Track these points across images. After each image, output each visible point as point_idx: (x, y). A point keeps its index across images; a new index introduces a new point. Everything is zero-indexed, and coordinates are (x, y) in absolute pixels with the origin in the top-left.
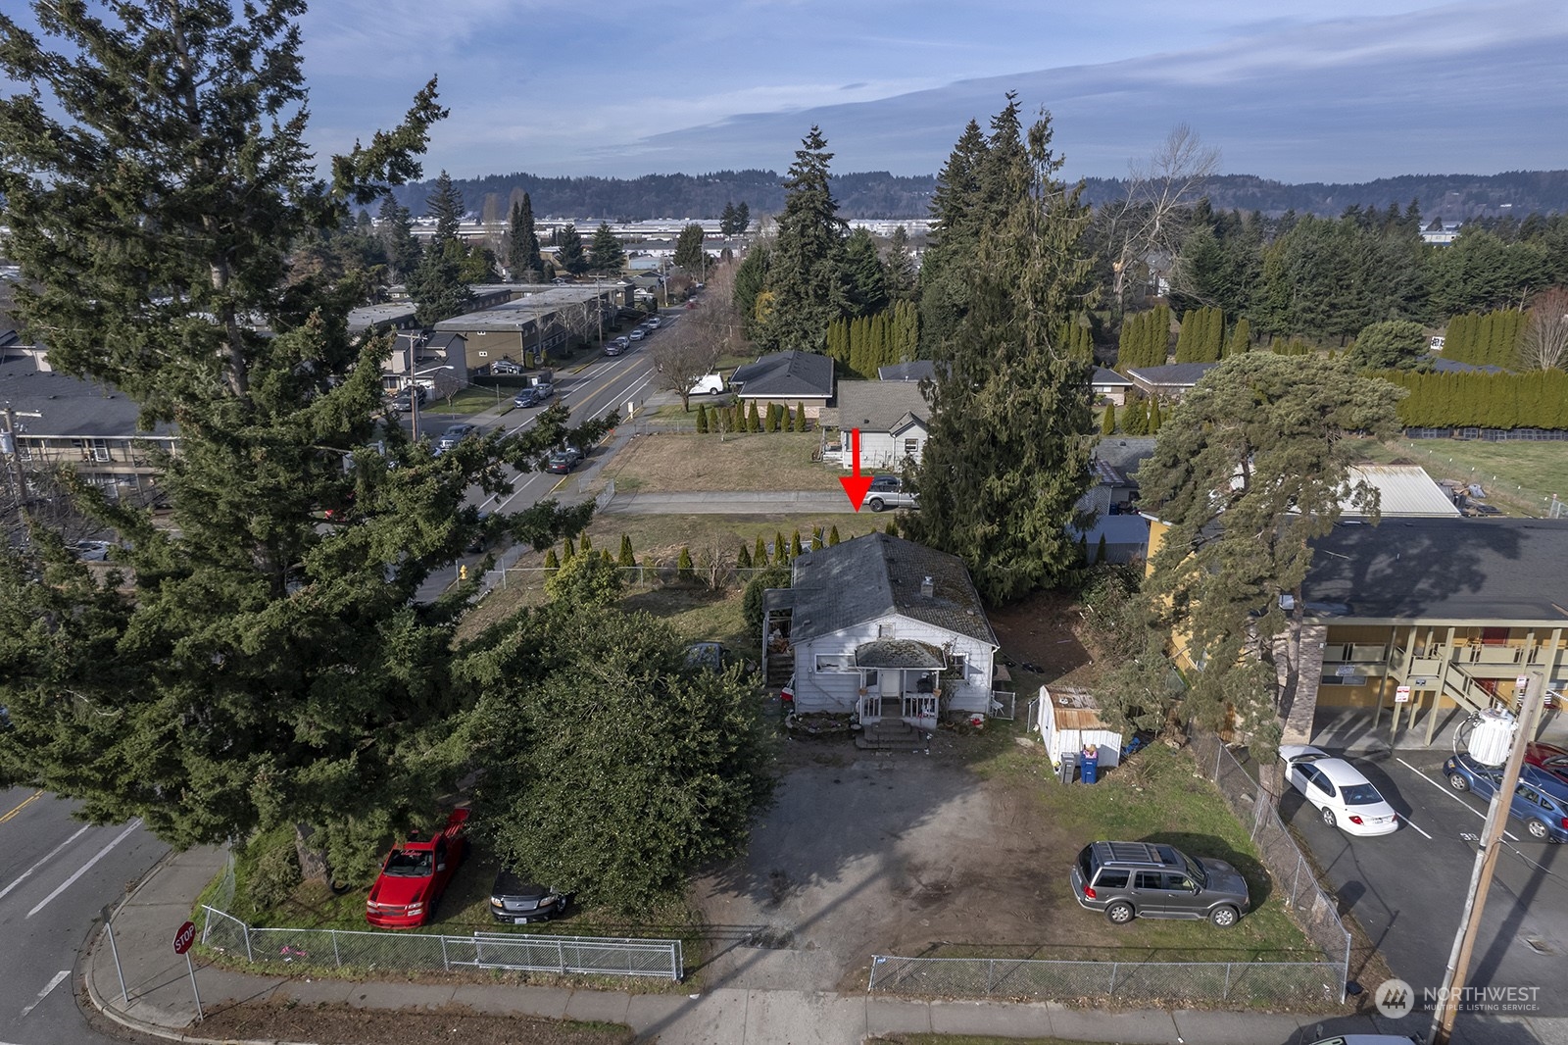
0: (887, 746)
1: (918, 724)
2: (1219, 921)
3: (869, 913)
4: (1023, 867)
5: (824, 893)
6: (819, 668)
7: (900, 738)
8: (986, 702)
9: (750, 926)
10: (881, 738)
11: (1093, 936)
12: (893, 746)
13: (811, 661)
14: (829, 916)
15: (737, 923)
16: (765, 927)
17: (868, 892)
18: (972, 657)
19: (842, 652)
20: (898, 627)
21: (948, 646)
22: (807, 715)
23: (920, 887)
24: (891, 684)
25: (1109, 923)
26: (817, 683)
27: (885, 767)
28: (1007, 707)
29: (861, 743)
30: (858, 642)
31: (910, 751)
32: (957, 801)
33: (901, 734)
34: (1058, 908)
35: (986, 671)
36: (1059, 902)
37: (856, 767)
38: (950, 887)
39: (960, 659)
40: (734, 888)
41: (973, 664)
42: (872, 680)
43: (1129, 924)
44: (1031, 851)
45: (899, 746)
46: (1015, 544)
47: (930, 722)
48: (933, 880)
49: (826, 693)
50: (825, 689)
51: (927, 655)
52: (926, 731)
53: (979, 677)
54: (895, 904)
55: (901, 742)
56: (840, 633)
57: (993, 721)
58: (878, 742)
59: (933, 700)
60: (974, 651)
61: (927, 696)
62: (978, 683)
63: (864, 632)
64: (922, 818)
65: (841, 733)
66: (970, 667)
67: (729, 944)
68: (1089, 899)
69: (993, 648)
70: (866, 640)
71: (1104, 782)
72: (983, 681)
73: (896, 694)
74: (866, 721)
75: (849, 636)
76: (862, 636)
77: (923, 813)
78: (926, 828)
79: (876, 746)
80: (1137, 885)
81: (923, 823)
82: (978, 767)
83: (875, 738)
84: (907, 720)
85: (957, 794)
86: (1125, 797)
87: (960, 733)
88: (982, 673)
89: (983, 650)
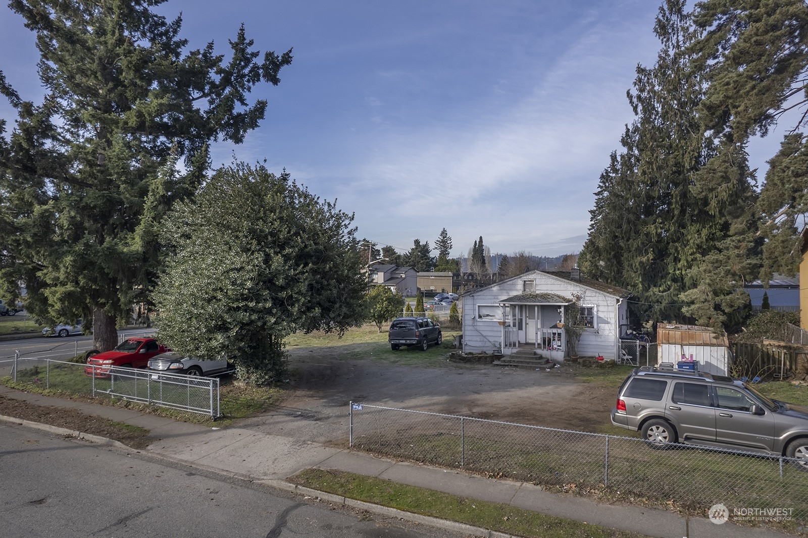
0: (516, 364)
1: (548, 356)
4: (579, 416)
5: (383, 406)
6: (480, 317)
7: (528, 360)
9: (306, 410)
10: (513, 360)
12: (520, 365)
13: (474, 310)
14: (371, 414)
16: (316, 412)
18: (600, 308)
20: (538, 282)
21: (578, 298)
26: (478, 328)
27: (506, 373)
28: (634, 357)
29: (496, 362)
30: (509, 293)
32: (551, 387)
33: (530, 358)
35: (613, 321)
37: (483, 371)
40: (319, 397)
43: (672, 451)
45: (525, 365)
47: (559, 355)
49: (485, 337)
50: (484, 334)
51: (556, 298)
52: (555, 362)
53: (606, 326)
55: (528, 363)
56: (495, 288)
57: (620, 366)
58: (510, 361)
60: (601, 303)
61: (555, 331)
62: (606, 332)
63: (512, 286)
65: (485, 358)
66: (598, 317)
67: (276, 413)
68: (619, 413)
69: (618, 301)
70: (514, 293)
72: (610, 330)
74: (505, 351)
75: (501, 290)
77: (514, 388)
79: (506, 364)
82: (586, 378)
83: (509, 359)
84: (539, 351)
87: (584, 366)
88: (608, 323)
89: (609, 302)
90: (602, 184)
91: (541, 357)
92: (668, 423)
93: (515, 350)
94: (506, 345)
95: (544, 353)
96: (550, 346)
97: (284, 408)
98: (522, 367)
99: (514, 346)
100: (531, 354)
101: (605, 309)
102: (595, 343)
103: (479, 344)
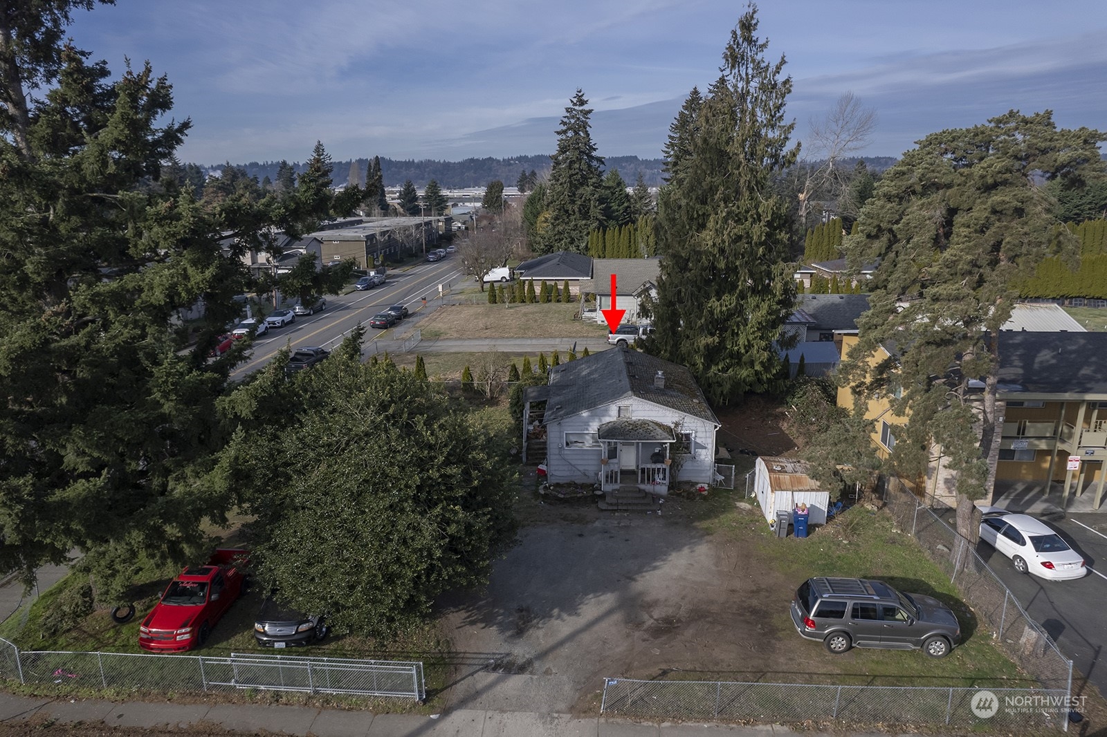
0: (625, 508)
1: (651, 491)
2: (932, 651)
3: (604, 642)
4: (745, 605)
5: (563, 625)
6: (567, 444)
7: (636, 501)
8: (710, 473)
9: (494, 654)
10: (620, 501)
11: (813, 663)
12: (630, 508)
13: (561, 437)
14: (567, 645)
15: (481, 651)
16: (508, 655)
17: (604, 625)
18: (698, 435)
19: (587, 430)
20: (634, 407)
21: (677, 424)
22: (557, 485)
23: (652, 621)
24: (629, 459)
25: (827, 653)
26: (566, 457)
27: (622, 524)
28: (727, 479)
29: (602, 505)
30: (601, 421)
31: (644, 512)
32: (686, 550)
33: (636, 498)
34: (779, 639)
35: (709, 446)
36: (780, 635)
37: (597, 524)
38: (679, 621)
39: (688, 436)
40: (482, 621)
41: (698, 441)
42: (613, 454)
43: (846, 654)
44: (752, 592)
45: (635, 508)
46: (731, 356)
47: (663, 489)
48: (664, 615)
49: (574, 466)
50: (573, 463)
51: (659, 431)
52: (659, 496)
53: (703, 452)
54: (628, 636)
55: (637, 504)
56: (585, 414)
57: (715, 490)
58: (617, 504)
59: (664, 470)
60: (699, 429)
61: (659, 466)
62: (702, 457)
63: (606, 412)
64: (654, 564)
65: (586, 498)
66: (696, 443)
67: (472, 669)
68: (809, 629)
69: (716, 427)
70: (606, 420)
71: (814, 536)
72: (707, 456)
73: (634, 468)
74: (607, 488)
75: (593, 416)
76: (604, 416)
77: (655, 559)
78: (657, 572)
79: (615, 508)
80: (854, 616)
81: (655, 568)
82: (705, 524)
83: (614, 501)
84: (642, 487)
85: (685, 545)
86: (834, 548)
87: (688, 498)
88: (706, 448)
89: (707, 428)
90: (565, 120)
91: (646, 494)
92: (847, 635)
93: (617, 486)
94: (607, 481)
95: (647, 487)
96: (654, 480)
97: (468, 655)
99: (616, 482)
100: (636, 492)
101: (703, 435)
102: (691, 468)
103: (568, 473)
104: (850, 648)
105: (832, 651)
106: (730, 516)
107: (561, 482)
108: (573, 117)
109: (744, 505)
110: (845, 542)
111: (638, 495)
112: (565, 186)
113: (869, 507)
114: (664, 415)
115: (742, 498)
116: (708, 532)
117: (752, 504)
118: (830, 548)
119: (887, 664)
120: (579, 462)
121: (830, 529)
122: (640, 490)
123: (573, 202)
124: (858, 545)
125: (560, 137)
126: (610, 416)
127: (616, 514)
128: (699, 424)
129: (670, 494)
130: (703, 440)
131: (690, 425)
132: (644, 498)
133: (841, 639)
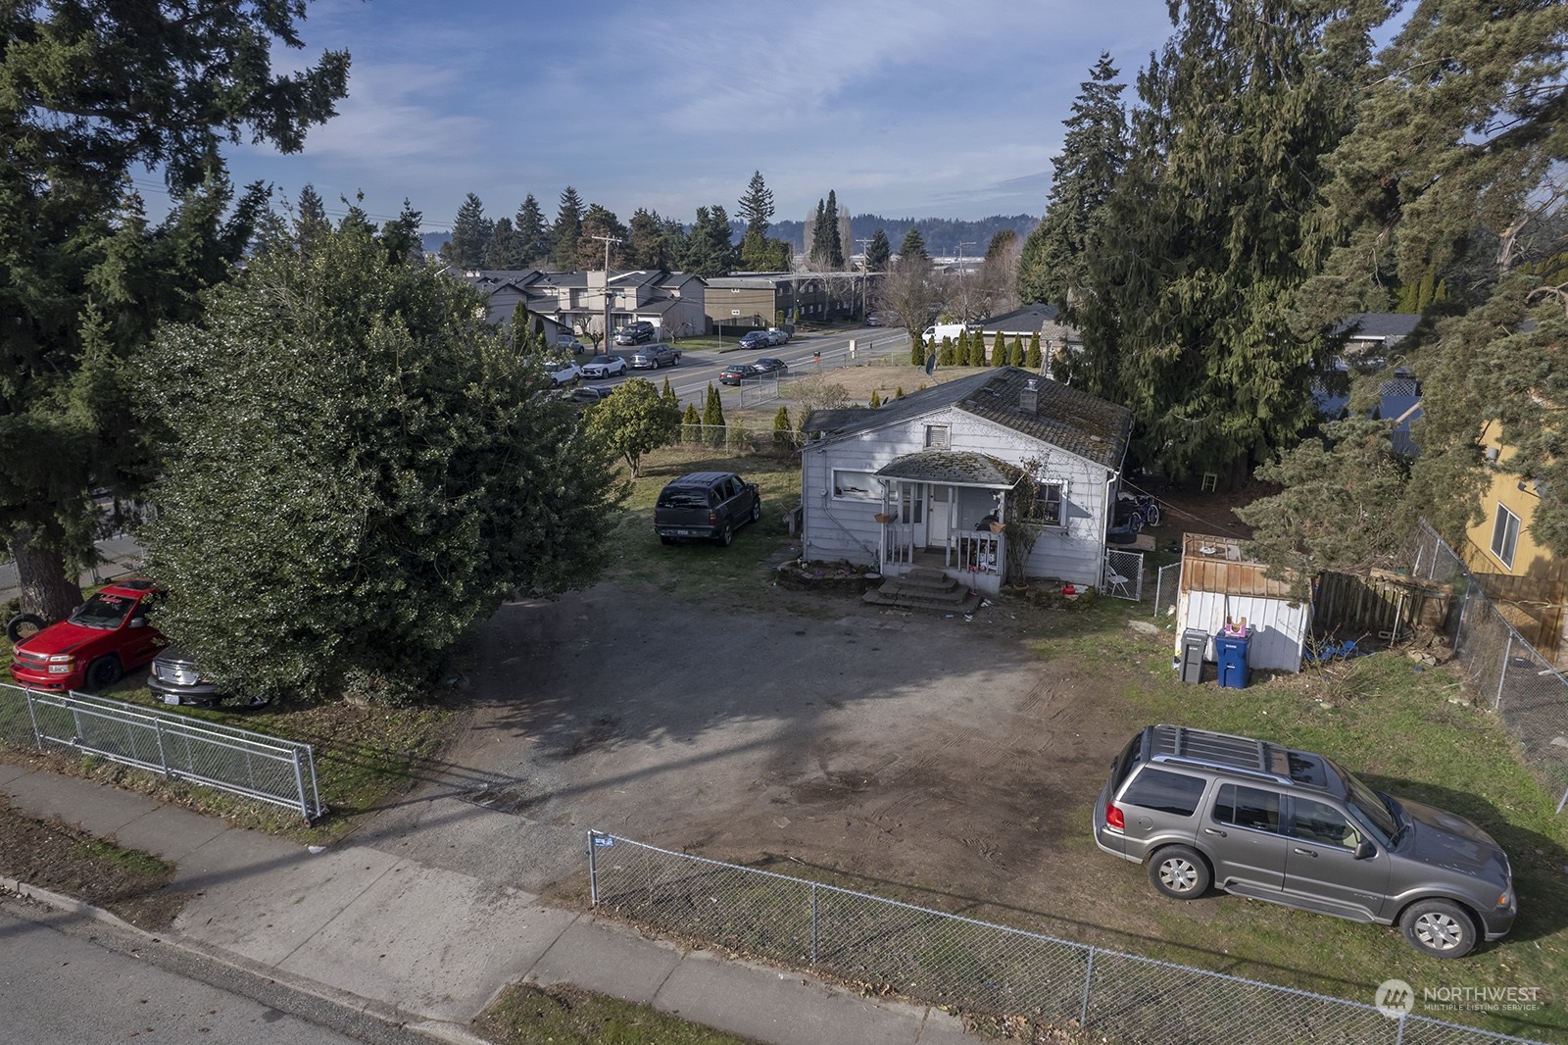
0: (907, 603)
1: (970, 583)
3: (701, 791)
4: (1029, 778)
5: (645, 755)
6: (838, 492)
7: (932, 595)
8: (1096, 565)
9: (497, 775)
10: (902, 592)
11: (1108, 911)
12: (916, 604)
13: (826, 478)
14: (631, 785)
15: (480, 767)
16: (519, 781)
17: (722, 764)
18: (1074, 488)
19: (871, 466)
20: (956, 429)
21: (1034, 466)
22: (819, 564)
23: (821, 774)
24: (942, 526)
25: (1153, 893)
26: (834, 515)
27: (888, 627)
28: (1131, 587)
29: (870, 596)
30: (894, 451)
31: (941, 614)
32: (976, 677)
33: (935, 590)
34: (1060, 850)
35: (1097, 513)
36: (1069, 842)
37: (844, 622)
38: (874, 783)
39: (1055, 490)
40: (523, 725)
41: (1075, 500)
42: (915, 514)
43: (1197, 903)
44: (1064, 760)
45: (926, 605)
47: (991, 582)
48: (850, 767)
49: (847, 531)
50: (847, 526)
51: (991, 469)
52: (983, 595)
53: (1084, 523)
54: (753, 788)
55: (932, 600)
56: (867, 437)
57: (1094, 599)
58: (896, 596)
59: (994, 545)
60: (1077, 478)
61: (984, 535)
62: (1082, 533)
63: (903, 436)
64: (896, 689)
65: (849, 582)
66: (1070, 505)
67: (438, 791)
68: (1113, 831)
69: (1110, 476)
70: (905, 449)
71: (1259, 690)
72: (1091, 530)
73: (944, 544)
74: (890, 569)
75: (880, 442)
76: (900, 442)
77: (904, 683)
78: (894, 702)
79: (889, 602)
81: (895, 695)
82: (1041, 644)
83: (894, 591)
84: (953, 573)
85: (982, 669)
86: (1293, 711)
87: (1037, 604)
88: (1088, 516)
89: (1092, 477)
90: (1081, 102)
91: (957, 586)
92: (1203, 859)
93: (907, 569)
94: (889, 557)
95: (962, 575)
96: (973, 564)
97: (454, 770)
98: (920, 611)
99: (905, 560)
100: (936, 580)
101: (1084, 489)
102: (1060, 553)
103: (837, 545)
104: (1208, 891)
105: (1163, 890)
106: (1104, 638)
107: (826, 559)
108: (1092, 97)
109: (1146, 627)
110: (1325, 706)
111: (938, 585)
112: (1072, 204)
113: (1415, 656)
114: (1011, 447)
115: (1147, 615)
116: (1041, 656)
117: (1162, 626)
118: (1285, 712)
119: (1291, 941)
120: (857, 526)
121: (1304, 682)
122: (946, 578)
123: (1082, 229)
124: (1354, 716)
125: (1069, 130)
126: (910, 443)
127: (889, 612)
128: (1077, 468)
129: (1002, 592)
130: (1084, 499)
131: (1059, 468)
132: (947, 591)
133: (1185, 865)
